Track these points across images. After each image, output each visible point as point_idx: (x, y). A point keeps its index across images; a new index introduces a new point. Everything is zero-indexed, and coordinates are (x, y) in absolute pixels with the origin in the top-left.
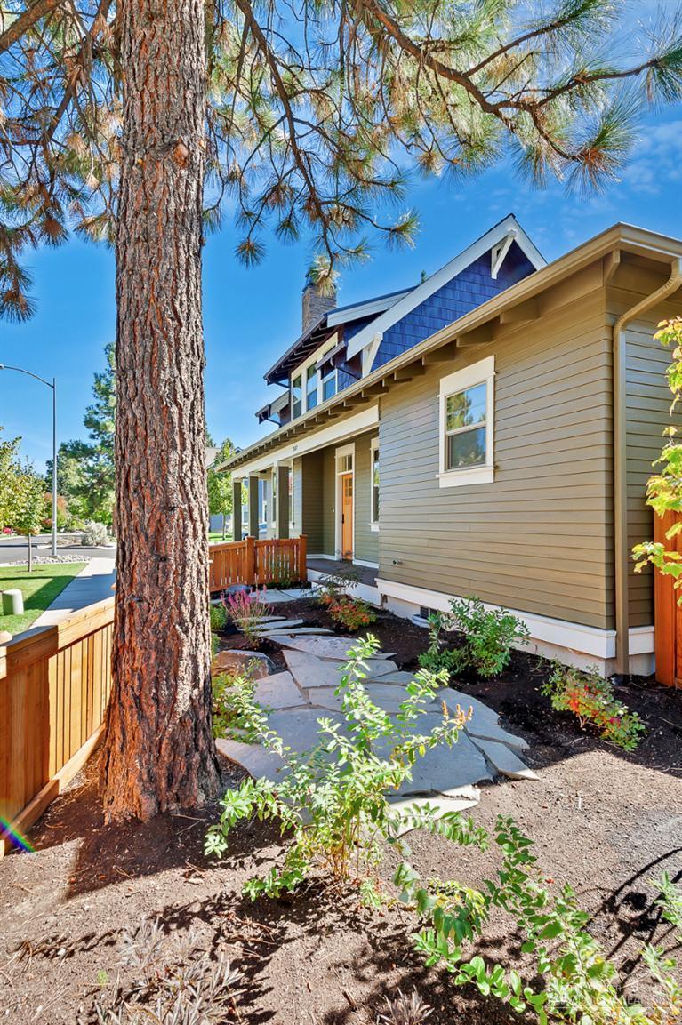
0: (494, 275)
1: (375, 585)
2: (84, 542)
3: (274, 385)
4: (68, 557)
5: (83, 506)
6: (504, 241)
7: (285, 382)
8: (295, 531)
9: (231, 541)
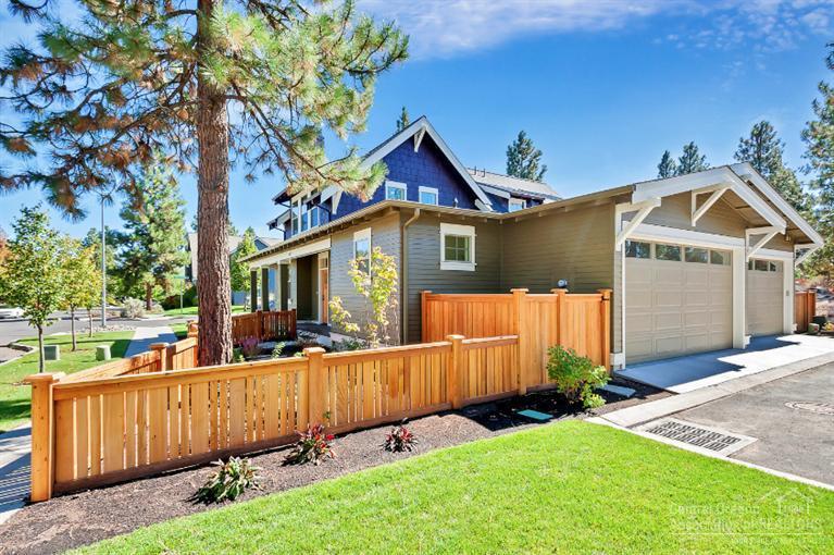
0: (416, 150)
1: (329, 336)
2: (123, 315)
3: (279, 205)
4: (116, 326)
5: (118, 284)
6: (420, 131)
7: (288, 203)
8: (292, 304)
9: (249, 312)
